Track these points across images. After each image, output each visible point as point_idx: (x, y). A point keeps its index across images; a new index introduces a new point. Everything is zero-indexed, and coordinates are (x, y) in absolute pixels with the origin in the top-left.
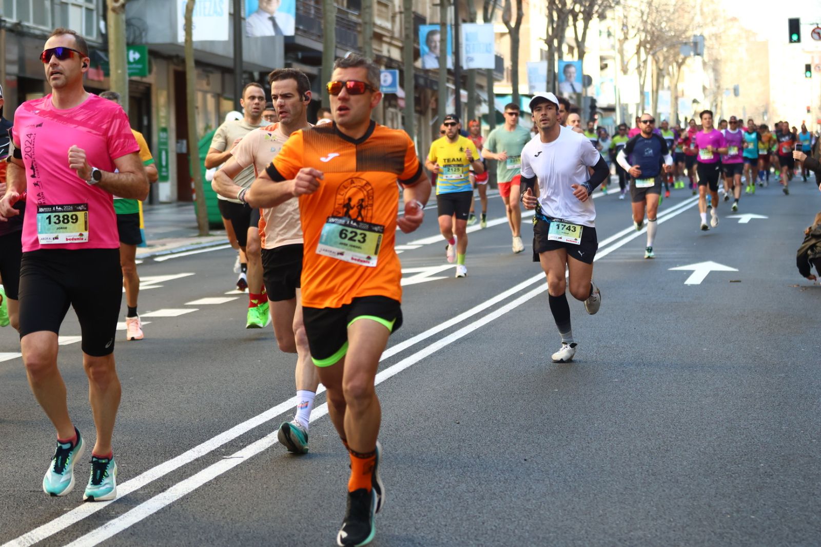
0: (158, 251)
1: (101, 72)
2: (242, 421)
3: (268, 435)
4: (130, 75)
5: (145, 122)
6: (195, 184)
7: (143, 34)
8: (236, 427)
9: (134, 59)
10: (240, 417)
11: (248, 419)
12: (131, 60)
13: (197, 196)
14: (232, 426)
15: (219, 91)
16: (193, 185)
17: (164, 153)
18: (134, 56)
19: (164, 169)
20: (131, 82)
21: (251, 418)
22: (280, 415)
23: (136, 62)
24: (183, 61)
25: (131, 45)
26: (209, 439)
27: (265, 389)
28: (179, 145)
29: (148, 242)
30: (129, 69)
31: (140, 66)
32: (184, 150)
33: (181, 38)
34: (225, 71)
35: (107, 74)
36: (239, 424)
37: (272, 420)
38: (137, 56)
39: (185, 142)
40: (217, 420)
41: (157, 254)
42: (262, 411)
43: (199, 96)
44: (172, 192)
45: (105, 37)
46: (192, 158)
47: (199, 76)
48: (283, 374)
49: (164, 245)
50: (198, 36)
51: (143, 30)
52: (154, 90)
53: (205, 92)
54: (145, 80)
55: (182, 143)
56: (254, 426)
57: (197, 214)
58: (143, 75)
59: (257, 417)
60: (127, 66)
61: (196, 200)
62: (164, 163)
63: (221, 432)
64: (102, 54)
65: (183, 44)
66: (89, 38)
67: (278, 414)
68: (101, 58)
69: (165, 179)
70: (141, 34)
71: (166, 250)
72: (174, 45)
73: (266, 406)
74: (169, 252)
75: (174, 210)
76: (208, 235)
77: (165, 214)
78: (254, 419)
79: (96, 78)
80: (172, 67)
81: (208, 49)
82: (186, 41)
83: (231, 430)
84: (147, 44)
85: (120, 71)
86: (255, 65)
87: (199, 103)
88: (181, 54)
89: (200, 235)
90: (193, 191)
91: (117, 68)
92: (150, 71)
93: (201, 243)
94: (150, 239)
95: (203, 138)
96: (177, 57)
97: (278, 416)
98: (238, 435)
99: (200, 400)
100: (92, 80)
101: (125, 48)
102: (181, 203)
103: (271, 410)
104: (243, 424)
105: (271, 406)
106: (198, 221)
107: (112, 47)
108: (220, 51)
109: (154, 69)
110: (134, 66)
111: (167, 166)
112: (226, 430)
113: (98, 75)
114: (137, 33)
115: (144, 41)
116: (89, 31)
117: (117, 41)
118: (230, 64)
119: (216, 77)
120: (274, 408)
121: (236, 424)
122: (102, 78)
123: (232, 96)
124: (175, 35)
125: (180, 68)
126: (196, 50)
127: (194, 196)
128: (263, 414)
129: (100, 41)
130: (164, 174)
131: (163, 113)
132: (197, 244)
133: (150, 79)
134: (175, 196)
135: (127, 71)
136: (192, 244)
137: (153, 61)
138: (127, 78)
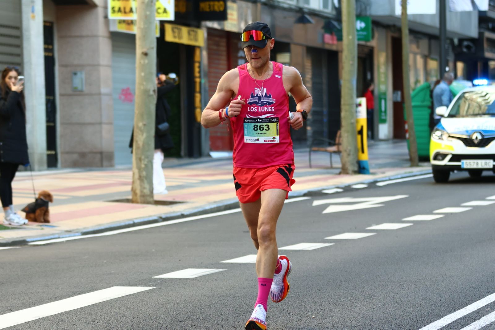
0: (379, 178)
1: (335, 37)
2: (450, 312)
3: (472, 324)
4: (359, 39)
5: (369, 77)
6: (409, 126)
7: (368, 8)
8: (446, 317)
9: (361, 28)
10: (448, 309)
11: (455, 311)
12: (358, 28)
13: (410, 135)
14: (443, 316)
15: (426, 53)
16: (406, 127)
17: (383, 102)
18: (360, 25)
19: (383, 114)
20: (359, 45)
21: (458, 310)
22: (480, 309)
23: (362, 30)
24: (399, 30)
25: (359, 16)
26: (425, 326)
27: (468, 288)
28: (395, 95)
29: (371, 171)
30: (358, 35)
31: (365, 33)
32: (399, 99)
33: (398, 11)
34: (431, 37)
35: (340, 39)
36: (448, 314)
37: (474, 312)
38: (363, 25)
39: (399, 93)
40: (431, 311)
41: (379, 180)
42: (466, 305)
43: (411, 57)
44: (389, 132)
45: (339, 10)
46: (406, 105)
47: (411, 42)
48: (481, 276)
49: (383, 173)
50: (411, 10)
51: (368, 5)
52: (376, 52)
53: (415, 54)
54: (369, 44)
55: (397, 94)
56: (460, 316)
57: (409, 149)
58: (367, 40)
59: (462, 310)
60: (356, 33)
61: (409, 138)
62: (383, 109)
63: (434, 321)
64: (335, 23)
65: (400, 17)
66: (326, 10)
67: (479, 308)
68: (334, 26)
69: (384, 121)
70: (366, 8)
71: (385, 177)
72: (392, 17)
73: (469, 301)
74: (387, 179)
75: (391, 145)
76: (417, 166)
77: (384, 149)
78: (459, 311)
79: (330, 42)
80: (390, 34)
81: (418, 20)
82: (402, 13)
83: (442, 319)
84: (371, 16)
85: (350, 37)
86: (455, 33)
87: (411, 62)
88: (397, 24)
89: (412, 166)
90: (406, 131)
91: (348, 34)
92: (373, 37)
93: (412, 172)
94: (373, 168)
95: (414, 90)
96: (394, 26)
97: (478, 309)
98: (448, 323)
99: (417, 295)
100: (328, 44)
101: (355, 18)
102: (396, 140)
103: (473, 304)
104: (451, 314)
105: (473, 301)
106: (410, 154)
107: (344, 18)
108: (428, 22)
109: (376, 35)
110: (361, 33)
111: (385, 111)
112: (438, 319)
113: (333, 39)
114: (363, 7)
115: (368, 13)
116: (325, 5)
117: (349, 13)
118: (436, 32)
119: (424, 42)
120: (475, 303)
121: (446, 315)
122: (335, 42)
123: (437, 57)
124: (393, 9)
125: (396, 35)
126: (410, 21)
127: (407, 135)
128: (466, 307)
129: (334, 13)
130: (383, 118)
131: (382, 69)
132: (410, 172)
133: (373, 43)
134: (391, 135)
135: (356, 37)
136: (406, 173)
137: (375, 29)
138: (356, 42)
